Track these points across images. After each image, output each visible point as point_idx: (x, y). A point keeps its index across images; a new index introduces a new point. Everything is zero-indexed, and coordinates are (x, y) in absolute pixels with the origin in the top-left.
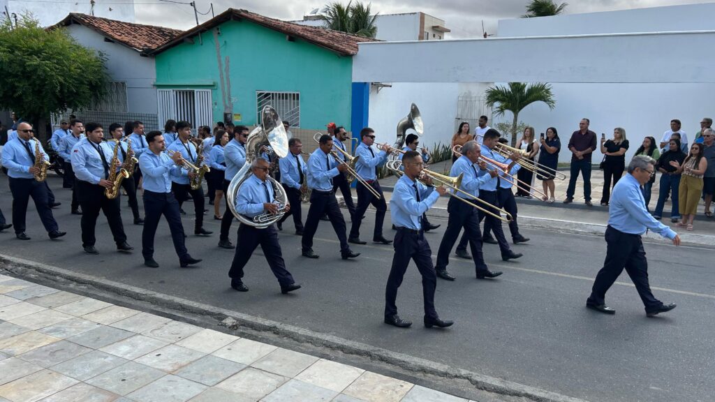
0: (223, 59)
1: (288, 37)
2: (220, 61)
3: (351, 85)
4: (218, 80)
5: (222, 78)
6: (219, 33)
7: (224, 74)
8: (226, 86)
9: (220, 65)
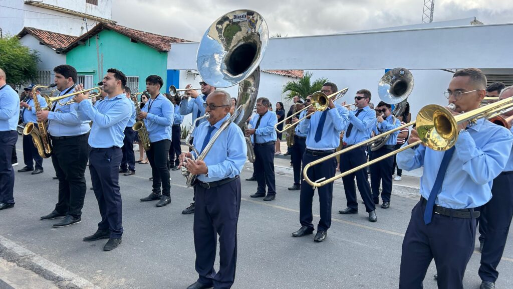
0: (100, 55)
1: (131, 39)
2: (98, 56)
3: (166, 72)
4: (96, 69)
5: (99, 68)
6: (98, 38)
7: (100, 64)
8: (101, 73)
9: (99, 60)
